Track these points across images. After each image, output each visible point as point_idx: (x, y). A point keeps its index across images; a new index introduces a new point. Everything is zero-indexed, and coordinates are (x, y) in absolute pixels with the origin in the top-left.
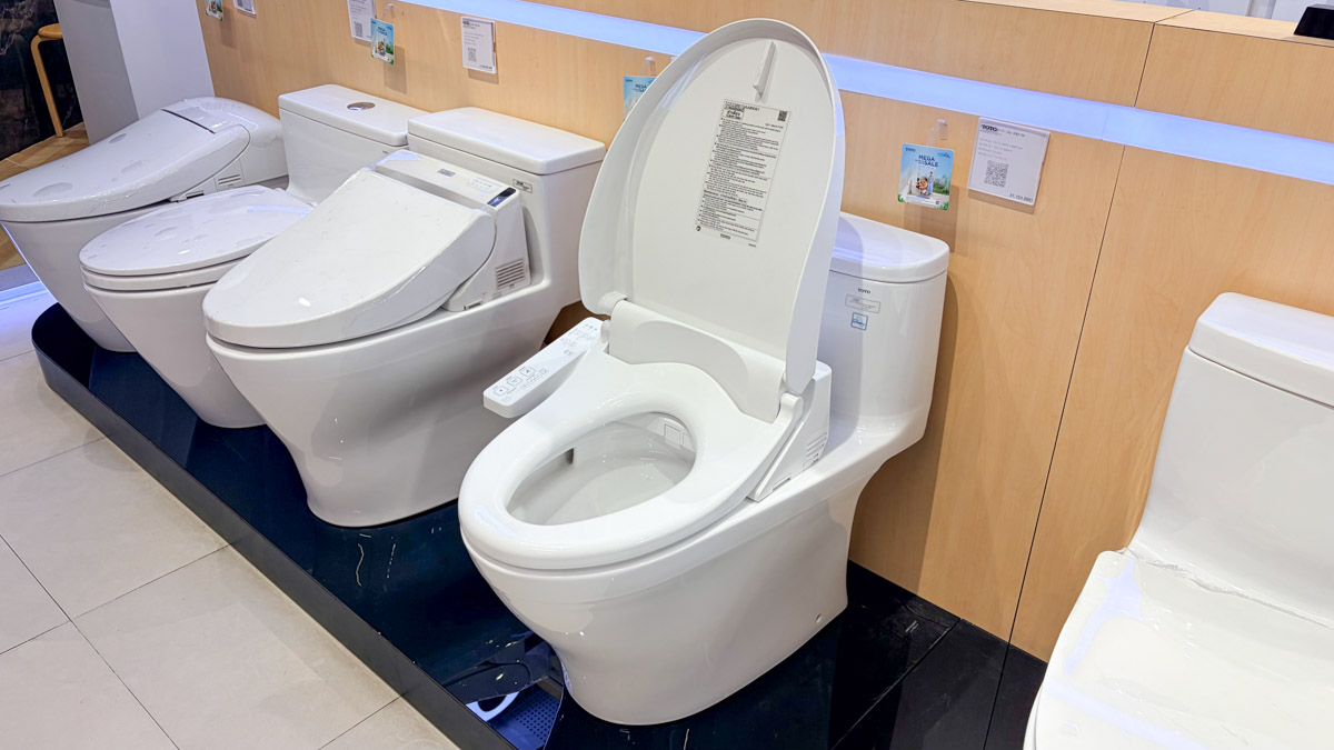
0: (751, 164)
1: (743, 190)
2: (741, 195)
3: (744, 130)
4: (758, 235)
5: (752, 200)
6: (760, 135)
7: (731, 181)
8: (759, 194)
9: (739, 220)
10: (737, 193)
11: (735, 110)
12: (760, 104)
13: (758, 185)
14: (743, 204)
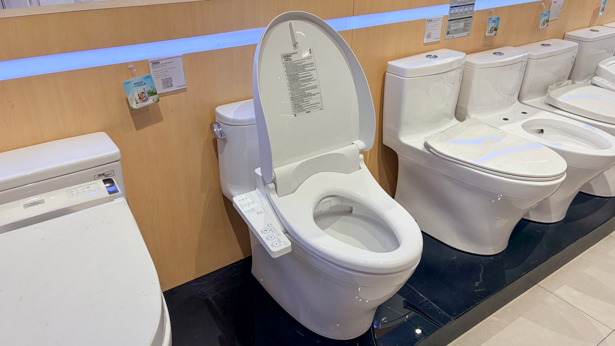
0: (306, 77)
1: (307, 89)
2: (307, 92)
3: (296, 64)
4: (322, 104)
5: (313, 91)
6: (303, 63)
7: (300, 88)
8: (315, 87)
9: (311, 102)
10: (305, 91)
11: (287, 57)
12: (296, 50)
13: (313, 84)
14: (310, 95)
